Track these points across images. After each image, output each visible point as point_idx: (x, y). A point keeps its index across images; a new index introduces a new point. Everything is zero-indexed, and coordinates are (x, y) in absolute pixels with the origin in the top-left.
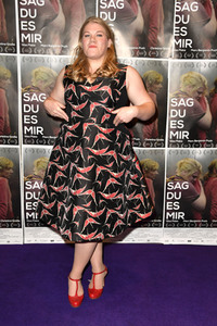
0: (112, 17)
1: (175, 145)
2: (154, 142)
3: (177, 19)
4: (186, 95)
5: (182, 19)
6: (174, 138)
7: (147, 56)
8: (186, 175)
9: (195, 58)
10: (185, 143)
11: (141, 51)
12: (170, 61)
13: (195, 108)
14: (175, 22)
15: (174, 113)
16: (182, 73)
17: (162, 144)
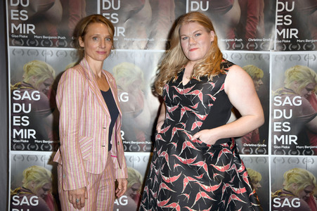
0: (204, 7)
1: (280, 151)
2: (254, 148)
3: (280, 7)
4: (292, 93)
5: (285, 6)
6: (279, 143)
7: (245, 49)
8: (296, 189)
9: (302, 50)
10: (293, 149)
11: (237, 43)
12: (272, 53)
13: (303, 107)
14: (277, 10)
15: (278, 114)
16: (286, 67)
17: (264, 151)
